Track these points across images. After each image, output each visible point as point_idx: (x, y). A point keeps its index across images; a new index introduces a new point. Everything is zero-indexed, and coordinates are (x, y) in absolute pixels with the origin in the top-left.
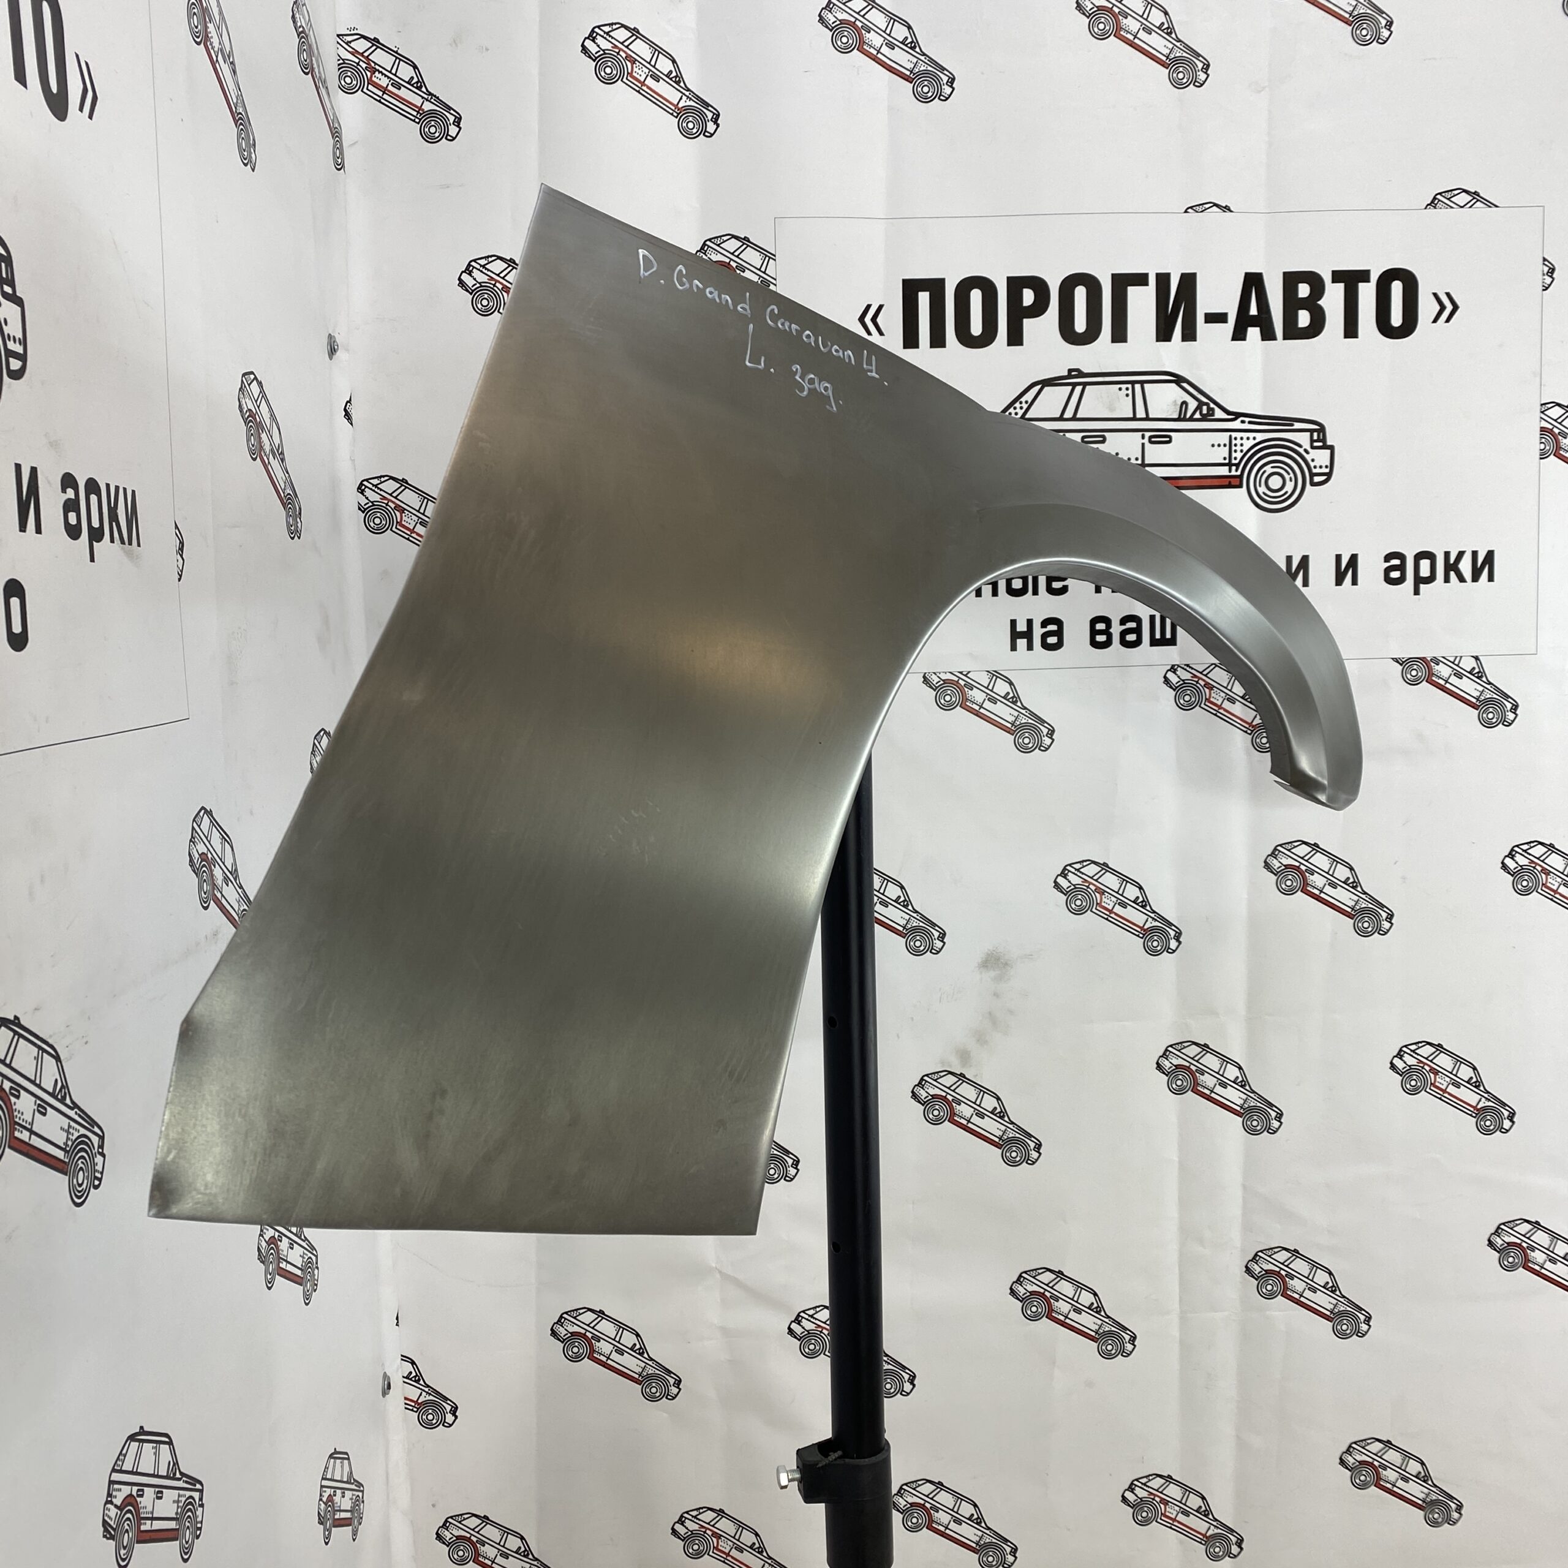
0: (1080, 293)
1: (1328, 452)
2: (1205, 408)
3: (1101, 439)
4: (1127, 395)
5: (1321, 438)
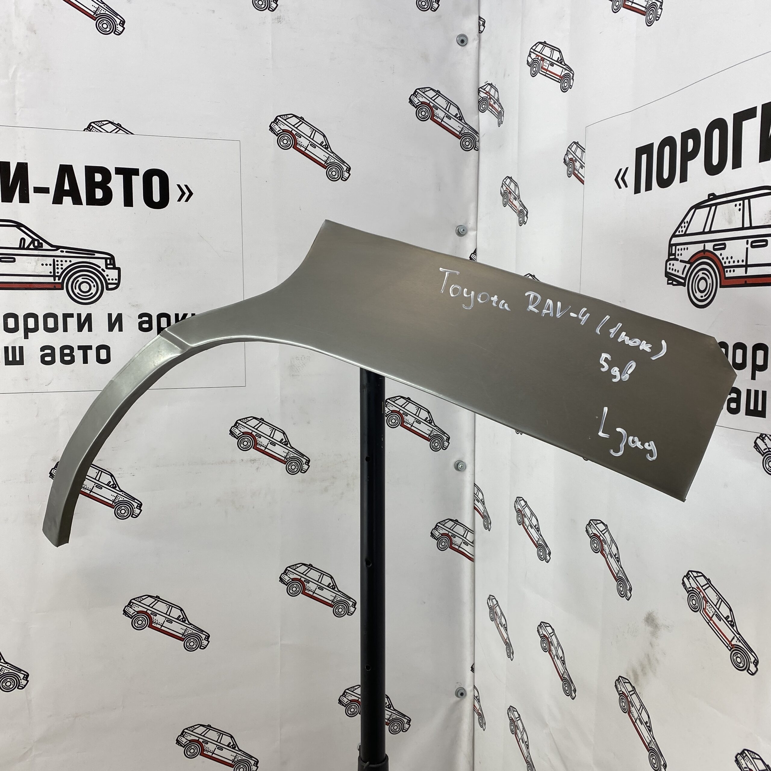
0: (716, 134)
3: (723, 246)
4: (740, 210)
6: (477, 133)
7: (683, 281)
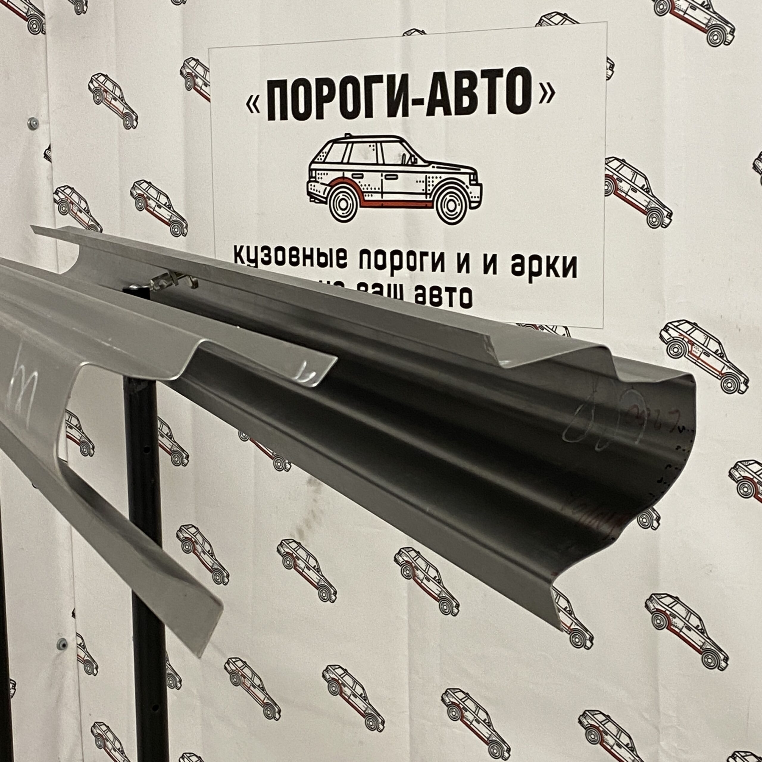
0: (350, 87)
1: (479, 187)
2: (413, 158)
3: (361, 176)
4: (374, 150)
5: (475, 178)
6: (42, 14)
7: (325, 200)
